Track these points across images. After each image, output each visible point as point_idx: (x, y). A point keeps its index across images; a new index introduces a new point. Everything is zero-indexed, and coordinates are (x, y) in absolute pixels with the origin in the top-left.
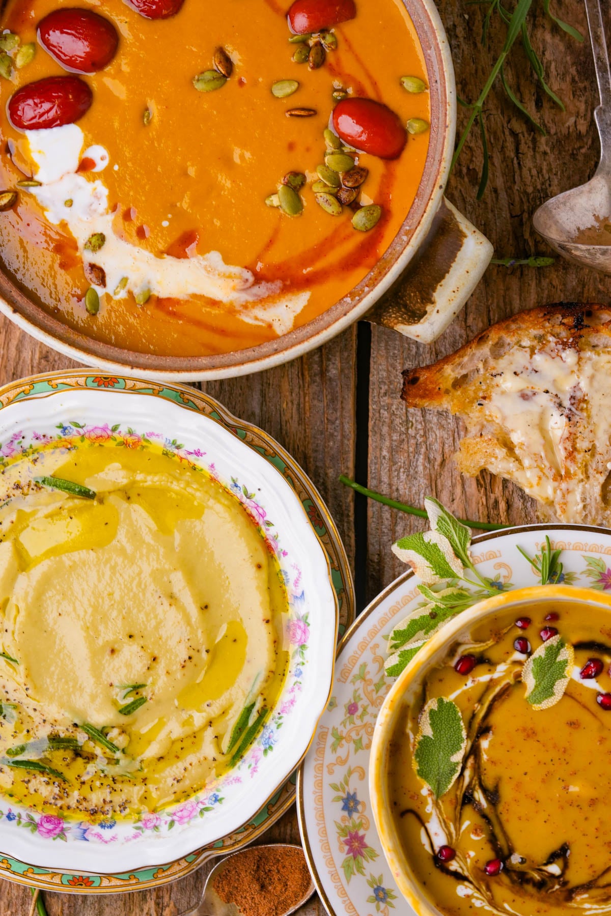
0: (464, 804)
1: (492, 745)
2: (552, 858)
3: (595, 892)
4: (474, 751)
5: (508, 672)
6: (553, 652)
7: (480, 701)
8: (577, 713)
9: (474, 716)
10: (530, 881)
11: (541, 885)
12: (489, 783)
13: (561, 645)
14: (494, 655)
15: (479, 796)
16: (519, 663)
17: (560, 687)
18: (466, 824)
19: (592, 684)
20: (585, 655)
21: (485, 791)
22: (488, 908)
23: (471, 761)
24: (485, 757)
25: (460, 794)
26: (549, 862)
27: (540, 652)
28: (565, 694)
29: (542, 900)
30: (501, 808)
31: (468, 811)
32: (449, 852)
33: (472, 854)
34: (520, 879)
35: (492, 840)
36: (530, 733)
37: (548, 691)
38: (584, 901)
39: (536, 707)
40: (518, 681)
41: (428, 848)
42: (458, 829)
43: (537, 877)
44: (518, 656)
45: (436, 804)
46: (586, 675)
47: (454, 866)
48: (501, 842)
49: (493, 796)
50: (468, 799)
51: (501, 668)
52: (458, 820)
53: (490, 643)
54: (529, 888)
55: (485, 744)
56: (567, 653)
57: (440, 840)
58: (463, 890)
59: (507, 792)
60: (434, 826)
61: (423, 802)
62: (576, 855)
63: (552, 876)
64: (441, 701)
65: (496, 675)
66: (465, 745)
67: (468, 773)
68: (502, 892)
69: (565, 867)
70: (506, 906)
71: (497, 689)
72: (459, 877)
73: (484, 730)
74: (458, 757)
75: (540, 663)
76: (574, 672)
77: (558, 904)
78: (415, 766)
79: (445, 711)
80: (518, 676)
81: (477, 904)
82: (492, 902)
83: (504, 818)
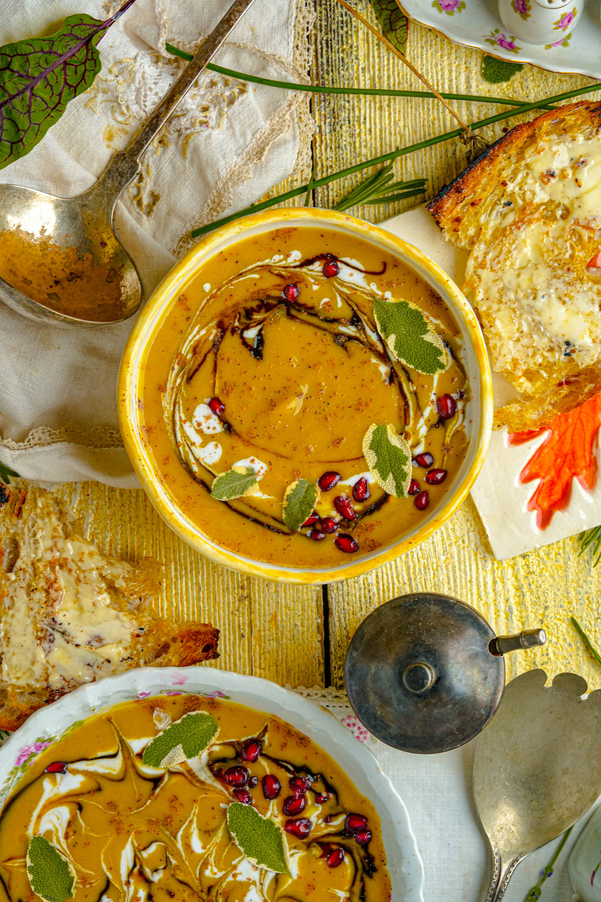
0: (355, 315)
1: (377, 373)
2: (261, 341)
3: (208, 346)
4: (384, 357)
5: (416, 432)
6: (399, 476)
7: (415, 394)
8: (341, 452)
9: (409, 379)
10: (258, 310)
11: (249, 313)
12: (353, 346)
13: (399, 489)
14: (438, 433)
15: (351, 330)
16: (414, 446)
17: (371, 458)
18: (340, 303)
19: (352, 481)
20: (376, 496)
21: (350, 338)
22: (267, 261)
23: (380, 348)
24: (374, 360)
25: (364, 318)
26: (260, 334)
27: (409, 468)
28: (363, 457)
29: (236, 305)
30: (329, 338)
31: (348, 314)
32: (330, 273)
33: (315, 288)
34: (266, 305)
35: (311, 311)
36: (359, 407)
37: (379, 444)
38: (209, 333)
39: (373, 427)
40: (403, 433)
41: (347, 260)
42: (341, 293)
43: (257, 317)
44: (420, 450)
45: (373, 295)
46: (362, 483)
47: (317, 267)
48: (304, 316)
49: (343, 341)
50: (355, 320)
51: (423, 430)
52: (347, 299)
53: (448, 440)
54: (254, 304)
55: (384, 369)
56: (389, 486)
57: (345, 273)
58: (296, 256)
59: (335, 352)
60: (358, 279)
61: (381, 286)
62: (247, 357)
63: (247, 328)
64: (442, 366)
65: (422, 421)
66: (394, 354)
67: (373, 337)
68: (269, 283)
69: (245, 343)
70: (257, 276)
71: (412, 413)
72: (307, 262)
73: (393, 377)
74: (391, 341)
75: (402, 460)
76: (372, 477)
77: (223, 314)
78: (412, 306)
79: (432, 365)
80: (407, 437)
81: (277, 257)
82: (268, 268)
83: (320, 333)
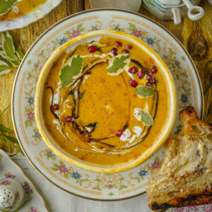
0: (70, 93)
1: (89, 78)
2: (90, 125)
3: (98, 143)
4: (82, 78)
5: (105, 58)
6: (124, 58)
7: (92, 62)
8: (121, 81)
9: (87, 66)
10: (79, 129)
11: (82, 133)
12: (81, 91)
13: (128, 57)
14: (103, 50)
15: (76, 93)
16: (111, 57)
17: (120, 71)
18: (67, 100)
19: (131, 75)
20: (134, 65)
21: (79, 92)
22: (61, 131)
23: (79, 81)
24: (84, 81)
25: (70, 90)
26: (88, 126)
27: (119, 56)
28: (121, 74)
29: (80, 138)
30: (81, 101)
31: (70, 96)
32: (57, 107)
33: (65, 111)
34: (77, 127)
35: (73, 110)
36: (103, 81)
37: (114, 69)
38: (93, 145)
39: (109, 74)
40: (107, 62)
41: (51, 102)
42: (64, 101)
43: (82, 129)
44: (111, 54)
45: (60, 90)
46: (130, 71)
47: (56, 112)
48: (76, 112)
49: (81, 95)
50: (72, 93)
51: (104, 55)
52: (65, 98)
53: (105, 45)
54: (78, 132)
55: (86, 77)
56: (128, 61)
57: (56, 102)
58: (55, 122)
59: (86, 96)
60: (56, 96)
61: (57, 87)
63: (87, 131)
64: (79, 56)
65: (101, 57)
66: (80, 75)
67: (76, 84)
68: (68, 128)
69: (93, 131)
70: (67, 134)
71: (99, 62)
72: (56, 117)
73: (88, 73)
74: (75, 77)
75: (117, 59)
76: (127, 68)
77: (85, 142)
78: (60, 74)
79: (79, 59)
80: (108, 60)
81: (58, 128)
82: (63, 130)
83: (81, 104)
